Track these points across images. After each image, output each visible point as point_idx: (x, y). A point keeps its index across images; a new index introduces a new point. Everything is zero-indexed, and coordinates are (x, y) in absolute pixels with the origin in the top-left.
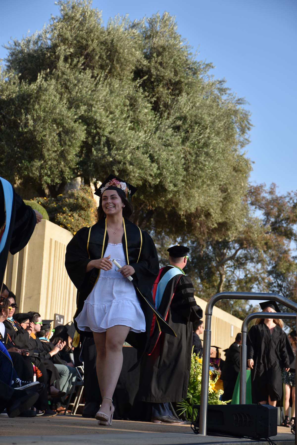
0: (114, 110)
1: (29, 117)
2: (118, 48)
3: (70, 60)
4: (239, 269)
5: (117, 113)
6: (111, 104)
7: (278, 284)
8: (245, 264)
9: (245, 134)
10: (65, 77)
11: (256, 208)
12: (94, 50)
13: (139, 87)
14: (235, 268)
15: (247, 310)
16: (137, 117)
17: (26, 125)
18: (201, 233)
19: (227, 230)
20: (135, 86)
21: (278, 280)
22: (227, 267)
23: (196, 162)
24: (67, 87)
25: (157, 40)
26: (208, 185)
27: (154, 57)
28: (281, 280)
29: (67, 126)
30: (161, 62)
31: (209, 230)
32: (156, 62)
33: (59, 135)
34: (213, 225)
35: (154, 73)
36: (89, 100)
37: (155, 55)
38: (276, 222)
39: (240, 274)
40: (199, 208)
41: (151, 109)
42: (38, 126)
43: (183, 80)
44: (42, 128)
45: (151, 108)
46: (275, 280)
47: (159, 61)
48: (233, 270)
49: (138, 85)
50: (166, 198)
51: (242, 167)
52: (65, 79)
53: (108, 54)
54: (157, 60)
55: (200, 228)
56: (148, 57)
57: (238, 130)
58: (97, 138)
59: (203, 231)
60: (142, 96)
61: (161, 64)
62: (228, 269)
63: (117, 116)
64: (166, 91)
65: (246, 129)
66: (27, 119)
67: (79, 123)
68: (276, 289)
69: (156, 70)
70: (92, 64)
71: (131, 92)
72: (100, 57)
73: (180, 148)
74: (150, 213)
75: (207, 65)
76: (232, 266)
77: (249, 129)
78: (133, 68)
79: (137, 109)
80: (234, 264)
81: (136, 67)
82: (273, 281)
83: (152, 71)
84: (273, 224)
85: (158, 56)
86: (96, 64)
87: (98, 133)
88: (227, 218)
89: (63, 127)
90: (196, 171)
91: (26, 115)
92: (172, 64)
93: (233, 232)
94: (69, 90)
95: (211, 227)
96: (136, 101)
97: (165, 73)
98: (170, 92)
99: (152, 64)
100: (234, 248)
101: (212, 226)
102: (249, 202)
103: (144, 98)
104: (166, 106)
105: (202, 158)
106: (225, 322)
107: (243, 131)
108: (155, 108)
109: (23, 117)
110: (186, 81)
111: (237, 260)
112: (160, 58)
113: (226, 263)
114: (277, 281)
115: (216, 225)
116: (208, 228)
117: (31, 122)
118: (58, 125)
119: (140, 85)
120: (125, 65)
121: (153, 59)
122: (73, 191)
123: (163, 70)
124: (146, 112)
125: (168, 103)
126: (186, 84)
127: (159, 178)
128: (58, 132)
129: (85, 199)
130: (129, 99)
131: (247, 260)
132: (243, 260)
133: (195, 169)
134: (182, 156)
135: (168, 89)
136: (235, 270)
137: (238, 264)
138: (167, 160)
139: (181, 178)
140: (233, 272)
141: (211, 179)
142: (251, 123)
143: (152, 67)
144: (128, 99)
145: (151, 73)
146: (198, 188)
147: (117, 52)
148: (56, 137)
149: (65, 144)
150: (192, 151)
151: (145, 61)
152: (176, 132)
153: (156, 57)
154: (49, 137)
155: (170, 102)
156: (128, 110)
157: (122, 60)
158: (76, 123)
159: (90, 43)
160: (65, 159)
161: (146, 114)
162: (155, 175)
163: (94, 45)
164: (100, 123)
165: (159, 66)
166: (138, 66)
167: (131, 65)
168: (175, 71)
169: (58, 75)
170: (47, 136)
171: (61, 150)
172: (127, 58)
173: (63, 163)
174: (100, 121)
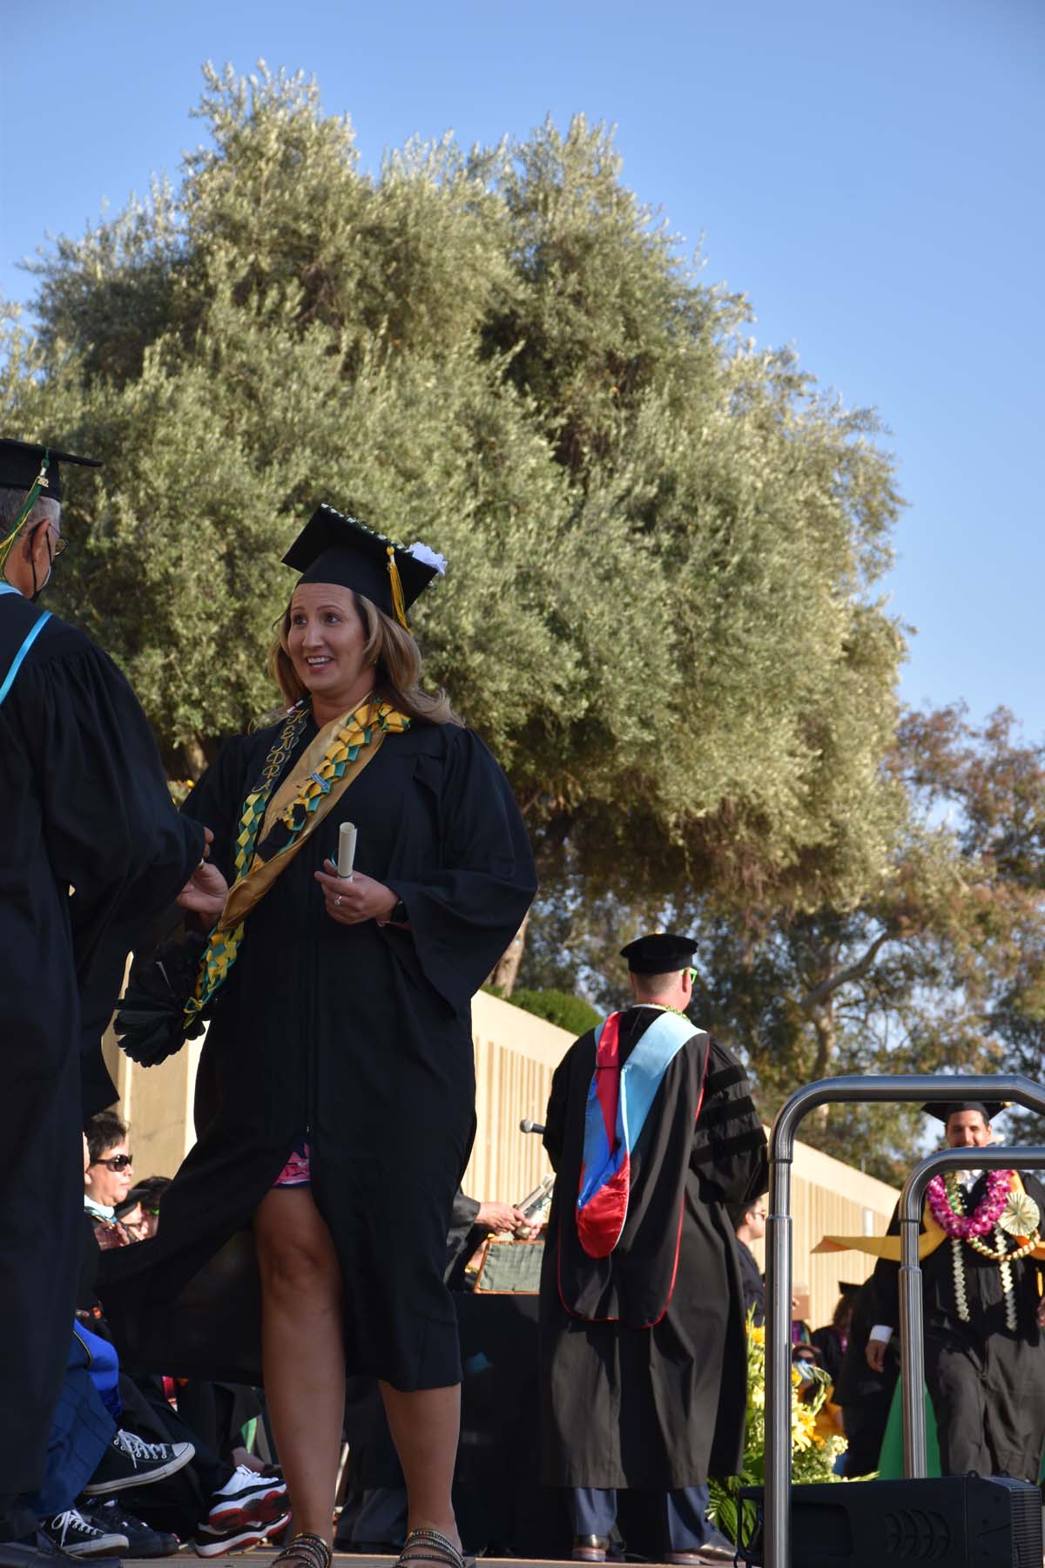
0: (420, 467)
1: (121, 499)
2: (421, 247)
3: (254, 300)
4: (884, 1009)
5: (431, 477)
6: (409, 445)
7: (1023, 1057)
8: (904, 992)
9: (882, 534)
10: (241, 357)
11: (933, 792)
12: (339, 257)
13: (504, 382)
14: (870, 1010)
16: (504, 486)
17: (111, 529)
18: (742, 886)
19: (835, 872)
20: (488, 378)
21: (1023, 1047)
22: (844, 1005)
23: (718, 635)
24: (251, 394)
25: (560, 216)
27: (552, 275)
28: (1032, 1044)
29: (254, 528)
30: (580, 293)
31: (770, 876)
32: (561, 293)
33: (229, 559)
34: (784, 856)
35: (555, 333)
36: (330, 435)
37: (555, 268)
38: (1009, 840)
40: (733, 799)
41: (552, 460)
42: (153, 530)
43: (656, 351)
44: (165, 535)
45: (552, 454)
46: (1013, 1047)
47: (569, 290)
48: (862, 1016)
49: (499, 374)
50: (613, 767)
51: (875, 648)
52: (243, 365)
53: (390, 271)
54: (565, 286)
55: (739, 869)
56: (530, 275)
57: (855, 521)
59: (751, 879)
60: (517, 411)
61: (577, 299)
62: (844, 1011)
63: (431, 484)
64: (601, 395)
65: (886, 515)
66: (115, 509)
67: (299, 517)
69: (560, 321)
70: (334, 310)
71: (478, 401)
72: (360, 284)
73: (657, 588)
74: (561, 823)
75: (737, 299)
76: (857, 1003)
77: (892, 513)
78: (480, 316)
79: (503, 458)
80: (866, 993)
81: (490, 313)
82: (1007, 1052)
83: (546, 326)
84: (1001, 846)
85: (565, 273)
86: (350, 309)
89: (242, 532)
90: (717, 670)
91: (110, 494)
92: (617, 296)
93: (855, 882)
94: (257, 401)
95: (778, 865)
96: (495, 430)
97: (591, 331)
98: (615, 397)
99: (548, 299)
100: (864, 937)
101: (779, 859)
102: (909, 773)
103: (524, 417)
104: (602, 446)
105: (737, 622)
106: (843, 1199)
107: (874, 522)
108: (566, 454)
109: (102, 502)
110: (670, 356)
111: (877, 981)
112: (573, 277)
113: (839, 989)
114: (1018, 1049)
115: (793, 857)
116: (768, 869)
117: (128, 518)
118: (221, 523)
119: (508, 374)
120: (450, 306)
121: (551, 283)
123: (584, 319)
124: (533, 469)
125: (607, 434)
126: (669, 365)
127: (588, 698)
128: (223, 549)
130: (471, 423)
131: (910, 977)
132: (897, 979)
133: (713, 661)
134: (666, 617)
135: (606, 386)
136: (871, 1016)
137: (881, 993)
138: (614, 634)
139: (663, 695)
140: (865, 1022)
141: (772, 695)
142: (900, 494)
143: (546, 312)
144: (468, 426)
145: (545, 333)
146: (727, 727)
147: (418, 259)
148: (217, 568)
149: (248, 589)
150: (700, 601)
151: (522, 287)
152: (641, 530)
153: (558, 274)
154: (193, 569)
155: (614, 432)
156: (469, 465)
157: (438, 286)
158: (288, 516)
159: (325, 234)
160: (251, 641)
161: (532, 476)
162: (572, 685)
163: (339, 241)
164: (371, 512)
165: (571, 307)
166: (496, 306)
167: (471, 305)
168: (630, 322)
169: (216, 353)
170: (185, 563)
171: (235, 610)
172: (455, 281)
173: (242, 657)
174: (371, 506)
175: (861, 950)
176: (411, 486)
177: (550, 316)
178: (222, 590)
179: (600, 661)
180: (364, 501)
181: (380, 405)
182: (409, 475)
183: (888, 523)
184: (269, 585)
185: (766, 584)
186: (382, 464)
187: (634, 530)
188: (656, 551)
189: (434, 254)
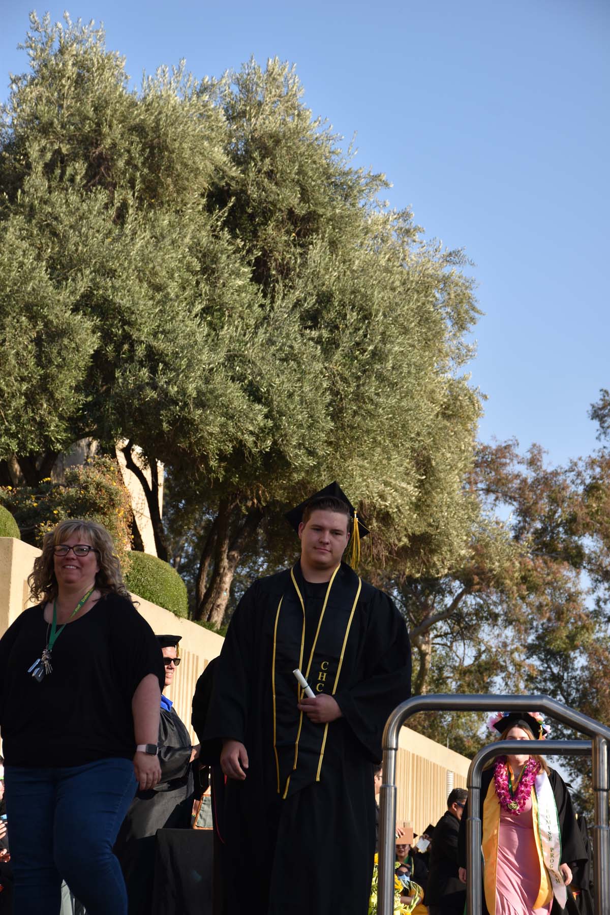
0: (165, 282)
2: (168, 140)
3: (58, 172)
4: (463, 639)
5: (173, 289)
6: (158, 268)
8: (476, 628)
9: (464, 332)
10: (48, 209)
11: (497, 499)
12: (114, 145)
13: (222, 229)
14: (454, 639)
15: (483, 736)
16: (219, 296)
18: (372, 560)
19: (432, 552)
20: (212, 226)
21: (552, 666)
22: (437, 636)
23: (359, 397)
24: (54, 234)
25: (260, 121)
26: (385, 450)
27: (254, 159)
28: (557, 664)
29: (55, 322)
30: (272, 171)
31: (391, 552)
32: (259, 171)
33: (38, 341)
34: (400, 540)
35: (255, 196)
36: (106, 261)
37: (256, 155)
38: (544, 529)
39: (465, 654)
40: (367, 502)
41: (251, 280)
43: (321, 211)
45: (251, 276)
46: (546, 665)
47: (265, 169)
48: (449, 644)
49: (219, 223)
50: (289, 480)
51: (461, 407)
52: (49, 214)
53: (146, 154)
54: (262, 166)
55: (370, 550)
56: (240, 160)
57: (449, 323)
58: (126, 347)
59: (378, 555)
60: (230, 248)
61: (270, 174)
62: (438, 640)
63: (172, 294)
64: (285, 238)
65: (469, 320)
67: (85, 314)
68: (550, 686)
69: (259, 189)
70: (110, 179)
71: (204, 241)
72: (128, 163)
73: (318, 366)
74: (255, 516)
75: (376, 178)
76: (446, 634)
77: (472, 320)
78: (206, 185)
79: (219, 278)
80: (451, 629)
81: (213, 184)
82: (541, 669)
83: (249, 192)
84: (539, 534)
85: (263, 158)
86: (120, 179)
87: (127, 337)
88: (430, 525)
89: (47, 324)
90: (358, 419)
92: (296, 174)
93: (445, 558)
94: (59, 238)
95: (395, 545)
96: (215, 260)
97: (278, 195)
98: (294, 240)
99: (251, 175)
100: (451, 592)
101: (396, 542)
102: (481, 486)
103: (234, 253)
104: (285, 270)
105: (371, 389)
106: (434, 764)
107: (461, 324)
108: (261, 276)
110: (329, 214)
112: (267, 161)
113: (432, 627)
114: (549, 667)
115: (405, 540)
116: (389, 548)
118: (33, 318)
119: (225, 224)
120: (187, 179)
121: (253, 164)
122: (76, 470)
123: (274, 187)
124: (239, 286)
125: (288, 263)
126: (329, 220)
127: (273, 436)
128: (34, 335)
129: (103, 487)
130: (200, 255)
131: (480, 619)
132: (472, 620)
134: (325, 385)
135: (288, 233)
136: (455, 643)
137: (461, 629)
139: (322, 436)
140: (450, 647)
141: (393, 436)
142: (478, 306)
143: (250, 183)
144: (197, 257)
145: (249, 196)
147: (167, 148)
148: (30, 347)
149: (50, 362)
150: (347, 374)
151: (234, 169)
152: (310, 328)
153: (258, 158)
154: (13, 348)
155: (293, 262)
156: (198, 283)
157: (178, 167)
158: (78, 314)
159: (105, 130)
160: (51, 396)
161: (240, 290)
162: (262, 430)
163: (114, 134)
164: (133, 313)
165: (266, 180)
166: (216, 180)
167: (201, 179)
168: (304, 191)
169: (32, 207)
170: (7, 344)
171: (40, 375)
172: (190, 162)
173: (45, 406)
174: (133, 309)
175: (449, 601)
176: (158, 296)
177: (252, 185)
178: (32, 362)
179: (281, 414)
180: (128, 305)
181: (139, 243)
182: (158, 288)
183: (470, 326)
184: (64, 359)
185: (389, 365)
186: (141, 281)
187: (306, 328)
188: (319, 341)
189: (177, 145)
